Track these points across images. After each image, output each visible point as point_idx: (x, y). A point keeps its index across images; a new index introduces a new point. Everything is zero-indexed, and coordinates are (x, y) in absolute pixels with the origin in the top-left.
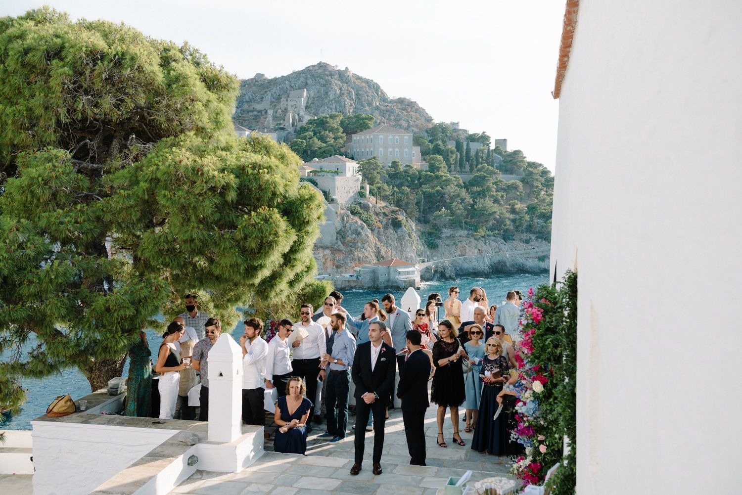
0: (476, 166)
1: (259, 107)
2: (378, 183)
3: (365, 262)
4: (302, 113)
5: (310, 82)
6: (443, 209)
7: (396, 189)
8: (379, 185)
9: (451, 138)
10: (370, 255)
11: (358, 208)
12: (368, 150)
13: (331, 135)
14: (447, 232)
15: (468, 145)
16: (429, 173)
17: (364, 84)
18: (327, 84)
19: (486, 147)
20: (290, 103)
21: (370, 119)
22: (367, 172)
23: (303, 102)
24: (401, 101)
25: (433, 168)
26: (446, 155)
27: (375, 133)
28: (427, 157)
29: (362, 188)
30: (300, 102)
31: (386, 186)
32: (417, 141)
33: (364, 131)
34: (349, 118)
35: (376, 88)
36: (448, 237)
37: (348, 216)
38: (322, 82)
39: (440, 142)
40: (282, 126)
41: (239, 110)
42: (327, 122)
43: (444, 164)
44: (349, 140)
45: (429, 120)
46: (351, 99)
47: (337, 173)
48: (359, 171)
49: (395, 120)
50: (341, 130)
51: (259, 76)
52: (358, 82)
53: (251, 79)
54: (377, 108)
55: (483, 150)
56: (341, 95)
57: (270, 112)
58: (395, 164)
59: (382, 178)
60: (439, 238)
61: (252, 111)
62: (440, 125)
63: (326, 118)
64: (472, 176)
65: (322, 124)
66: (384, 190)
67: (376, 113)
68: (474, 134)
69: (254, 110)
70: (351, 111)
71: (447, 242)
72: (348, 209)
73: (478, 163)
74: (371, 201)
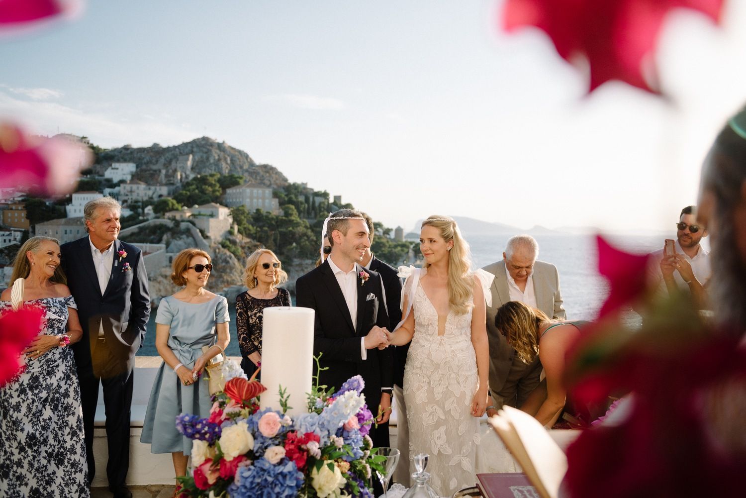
0: (319, 213)
1: (155, 167)
2: (245, 224)
3: (233, 284)
4: (188, 172)
5: (195, 149)
6: (294, 244)
7: (258, 229)
8: (245, 226)
9: (301, 193)
10: (236, 278)
11: (228, 243)
12: (238, 200)
13: (210, 189)
14: (296, 261)
15: (313, 198)
16: (284, 218)
17: (237, 153)
18: (208, 152)
19: (326, 200)
20: (179, 165)
21: (241, 178)
22: (237, 216)
23: (189, 163)
24: (265, 167)
25: (287, 214)
26: (297, 205)
27: (244, 188)
28: (283, 207)
29: (232, 228)
30: (187, 164)
31: (250, 227)
32: (275, 195)
33: (236, 187)
34: (225, 177)
35: (247, 156)
36: (297, 265)
37: (219, 249)
38: (205, 150)
39: (293, 196)
40: (172, 182)
41: (139, 170)
42: (208, 180)
43: (295, 212)
44: (224, 192)
45: (286, 180)
46: (227, 163)
47: (212, 216)
48: (230, 215)
49: (260, 180)
50: (218, 185)
51: (156, 145)
52: (232, 152)
53: (150, 148)
54: (247, 171)
55: (323, 203)
56: (219, 160)
57: (164, 172)
58: (258, 210)
59: (248, 221)
60: (291, 265)
61: (149, 170)
62: (294, 184)
63: (206, 176)
64: (315, 221)
65: (203, 181)
66: (249, 230)
67: (246, 174)
68: (319, 192)
69: (151, 169)
70: (227, 171)
71: (297, 269)
72: (220, 243)
73: (320, 211)
74: (238, 237)
